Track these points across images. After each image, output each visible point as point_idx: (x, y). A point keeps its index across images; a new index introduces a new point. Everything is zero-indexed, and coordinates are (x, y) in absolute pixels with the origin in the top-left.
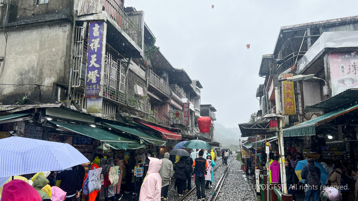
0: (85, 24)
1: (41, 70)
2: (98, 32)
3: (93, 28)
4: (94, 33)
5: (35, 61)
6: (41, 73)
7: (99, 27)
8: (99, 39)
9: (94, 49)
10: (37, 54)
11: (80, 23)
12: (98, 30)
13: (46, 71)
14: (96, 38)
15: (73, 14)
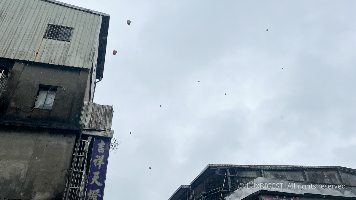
0: (90, 139)
1: (31, 182)
2: (103, 149)
3: (98, 144)
4: (98, 149)
5: (22, 169)
6: (31, 186)
7: (104, 144)
8: (103, 156)
9: (98, 166)
10: (27, 162)
11: (86, 137)
12: (103, 147)
13: (38, 184)
14: (100, 154)
15: (81, 127)
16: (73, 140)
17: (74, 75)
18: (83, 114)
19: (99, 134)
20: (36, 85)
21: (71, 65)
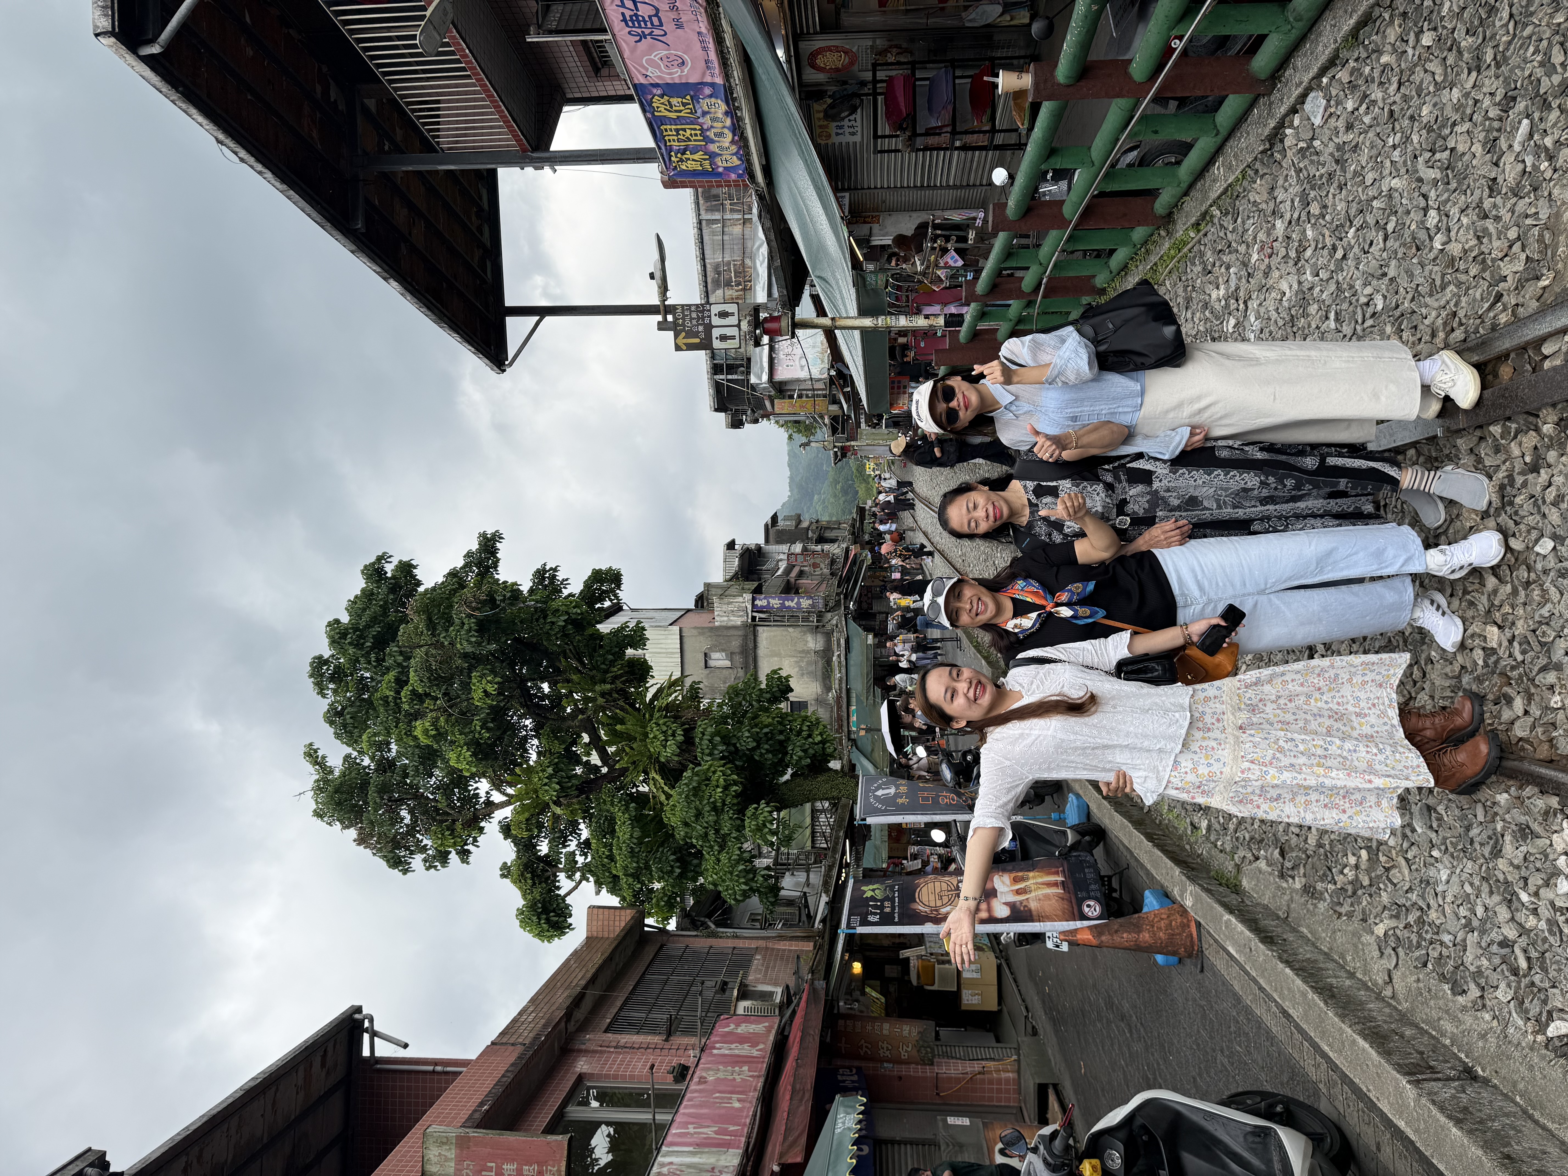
0: (755, 614)
1: (800, 652)
6: (803, 651)
11: (754, 618)
13: (800, 646)
14: (769, 603)
15: (745, 625)
16: (760, 629)
17: (685, 640)
18: (731, 624)
19: (749, 607)
20: (708, 671)
21: (678, 646)
